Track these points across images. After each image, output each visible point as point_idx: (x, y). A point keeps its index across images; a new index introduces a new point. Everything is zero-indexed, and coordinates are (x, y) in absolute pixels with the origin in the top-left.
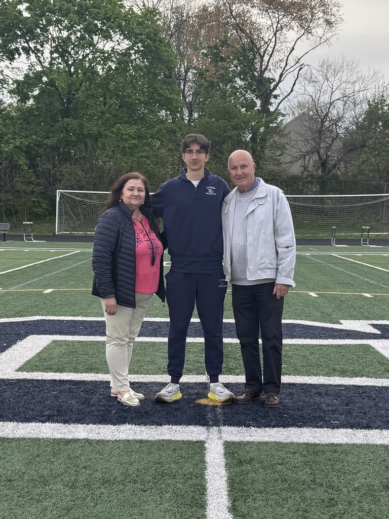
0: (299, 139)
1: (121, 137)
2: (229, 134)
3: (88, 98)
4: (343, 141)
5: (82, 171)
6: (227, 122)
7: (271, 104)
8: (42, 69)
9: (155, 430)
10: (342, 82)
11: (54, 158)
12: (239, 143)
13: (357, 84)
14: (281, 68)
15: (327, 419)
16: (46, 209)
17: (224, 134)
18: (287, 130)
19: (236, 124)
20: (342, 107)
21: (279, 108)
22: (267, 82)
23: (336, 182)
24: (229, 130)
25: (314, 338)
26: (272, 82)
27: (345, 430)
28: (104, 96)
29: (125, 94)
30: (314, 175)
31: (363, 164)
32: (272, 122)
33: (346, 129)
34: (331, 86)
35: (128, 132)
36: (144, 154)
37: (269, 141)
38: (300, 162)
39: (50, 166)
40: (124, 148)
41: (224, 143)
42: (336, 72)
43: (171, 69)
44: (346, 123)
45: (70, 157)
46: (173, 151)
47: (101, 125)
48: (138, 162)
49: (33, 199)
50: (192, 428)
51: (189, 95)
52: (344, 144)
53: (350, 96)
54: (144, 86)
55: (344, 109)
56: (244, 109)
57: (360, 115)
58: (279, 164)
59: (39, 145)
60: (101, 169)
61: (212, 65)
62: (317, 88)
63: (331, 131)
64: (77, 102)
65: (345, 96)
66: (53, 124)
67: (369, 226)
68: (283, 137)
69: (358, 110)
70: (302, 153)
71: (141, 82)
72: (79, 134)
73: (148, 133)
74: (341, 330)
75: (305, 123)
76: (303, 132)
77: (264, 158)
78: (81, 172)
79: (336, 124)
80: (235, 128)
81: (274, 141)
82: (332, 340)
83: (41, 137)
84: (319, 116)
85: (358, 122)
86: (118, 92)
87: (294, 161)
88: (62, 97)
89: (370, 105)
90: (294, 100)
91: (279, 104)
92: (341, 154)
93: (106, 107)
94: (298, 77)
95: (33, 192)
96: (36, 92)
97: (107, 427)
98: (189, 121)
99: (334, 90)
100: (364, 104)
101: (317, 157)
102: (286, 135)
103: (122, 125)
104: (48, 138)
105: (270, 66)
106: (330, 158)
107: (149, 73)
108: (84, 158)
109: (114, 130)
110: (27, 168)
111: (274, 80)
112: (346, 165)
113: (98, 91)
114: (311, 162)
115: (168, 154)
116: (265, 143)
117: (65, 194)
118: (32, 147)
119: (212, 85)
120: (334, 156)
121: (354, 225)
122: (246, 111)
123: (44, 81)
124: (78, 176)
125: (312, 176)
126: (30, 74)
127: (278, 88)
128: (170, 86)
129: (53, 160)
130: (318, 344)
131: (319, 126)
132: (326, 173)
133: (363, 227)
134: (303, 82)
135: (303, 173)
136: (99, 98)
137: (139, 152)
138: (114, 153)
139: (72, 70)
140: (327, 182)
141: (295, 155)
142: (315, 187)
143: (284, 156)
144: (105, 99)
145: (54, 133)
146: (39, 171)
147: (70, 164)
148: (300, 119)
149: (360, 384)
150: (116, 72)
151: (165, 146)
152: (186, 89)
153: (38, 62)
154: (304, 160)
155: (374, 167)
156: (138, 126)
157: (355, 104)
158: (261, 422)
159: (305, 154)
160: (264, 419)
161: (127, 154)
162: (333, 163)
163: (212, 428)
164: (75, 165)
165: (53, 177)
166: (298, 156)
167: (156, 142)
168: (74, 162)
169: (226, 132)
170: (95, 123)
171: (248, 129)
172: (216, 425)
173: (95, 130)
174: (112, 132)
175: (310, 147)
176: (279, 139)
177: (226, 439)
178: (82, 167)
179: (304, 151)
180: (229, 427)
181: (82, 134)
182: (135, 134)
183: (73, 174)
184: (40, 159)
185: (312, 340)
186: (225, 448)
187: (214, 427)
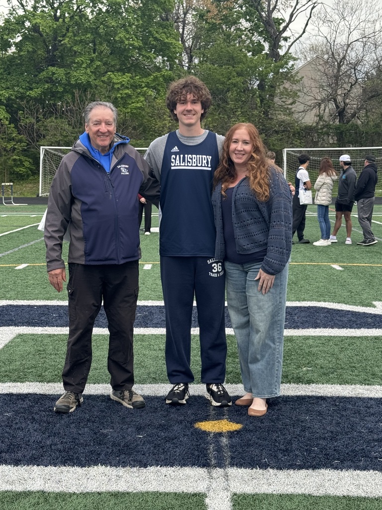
0: (313, 85)
1: (113, 87)
2: (234, 81)
3: (75, 44)
4: (362, 87)
5: (69, 125)
6: (231, 68)
7: (280, 47)
8: (24, 13)
9: (137, 475)
10: (361, 21)
11: (38, 111)
12: (244, 91)
13: (378, 23)
14: (292, 6)
16: (29, 168)
17: (228, 81)
18: (300, 75)
19: (242, 70)
20: (362, 49)
21: (290, 51)
22: (276, 22)
23: (356, 133)
24: (234, 77)
26: (281, 23)
28: (94, 42)
29: (117, 38)
30: (330, 125)
32: (282, 67)
33: (367, 73)
34: (348, 26)
35: (121, 80)
36: (139, 105)
37: (279, 89)
38: (315, 111)
39: (33, 121)
40: (116, 98)
41: (229, 91)
42: (354, 10)
43: (168, 11)
44: (366, 66)
45: (56, 109)
47: (91, 74)
48: (132, 113)
49: (15, 157)
50: (187, 470)
51: (189, 39)
52: (364, 90)
53: (370, 36)
54: (138, 30)
55: (363, 51)
56: (251, 53)
58: (291, 114)
59: (22, 98)
61: (214, 5)
62: (332, 28)
63: (350, 76)
64: (64, 49)
65: (365, 37)
66: (37, 73)
68: (295, 84)
70: (316, 101)
71: (135, 25)
72: (66, 85)
73: (143, 82)
74: (375, 316)
75: (320, 67)
76: (318, 78)
77: (273, 107)
79: (355, 67)
80: (239, 74)
81: (284, 88)
84: (336, 60)
85: (380, 65)
86: (109, 37)
87: (308, 110)
88: (47, 44)
90: (307, 42)
91: (290, 47)
92: (360, 101)
93: (96, 54)
94: (310, 17)
95: (14, 149)
96: (18, 39)
97: (72, 469)
98: (189, 68)
99: (351, 30)
101: (334, 105)
103: (113, 74)
104: (31, 89)
105: (279, 6)
106: (349, 106)
107: (144, 15)
108: (71, 111)
109: (105, 79)
110: (7, 123)
111: (284, 21)
112: (366, 113)
113: (87, 36)
114: (327, 110)
116: (275, 90)
117: (50, 150)
118: (13, 100)
119: (214, 28)
120: (353, 104)
122: (253, 55)
123: (27, 27)
124: (64, 130)
125: (328, 126)
126: (11, 18)
127: (288, 29)
128: (167, 29)
129: (37, 114)
130: (349, 335)
131: (335, 71)
132: (344, 123)
134: (316, 22)
135: (317, 123)
136: (88, 44)
137: (133, 103)
139: (58, 14)
140: (346, 134)
141: (309, 103)
142: (332, 138)
143: (296, 104)
144: (95, 45)
145: (38, 83)
146: (21, 125)
147: (56, 118)
148: (313, 63)
150: (107, 15)
151: (162, 96)
152: (185, 31)
153: (20, 6)
154: (319, 109)
156: (131, 73)
157: (376, 46)
158: (282, 460)
159: (320, 101)
160: (285, 456)
161: (120, 105)
162: (352, 111)
163: (215, 471)
164: (61, 118)
165: (37, 133)
166: (313, 105)
167: (152, 91)
168: (60, 115)
169: (230, 79)
170: (83, 72)
171: (255, 75)
172: (220, 465)
173: (84, 79)
174: (102, 81)
175: (326, 95)
176: (291, 85)
177: (234, 490)
178: (69, 121)
179: (319, 98)
180: (239, 469)
181: (69, 84)
182: (128, 83)
183: (59, 128)
184: (22, 112)
185: (340, 330)
186: (234, 505)
187: (218, 468)
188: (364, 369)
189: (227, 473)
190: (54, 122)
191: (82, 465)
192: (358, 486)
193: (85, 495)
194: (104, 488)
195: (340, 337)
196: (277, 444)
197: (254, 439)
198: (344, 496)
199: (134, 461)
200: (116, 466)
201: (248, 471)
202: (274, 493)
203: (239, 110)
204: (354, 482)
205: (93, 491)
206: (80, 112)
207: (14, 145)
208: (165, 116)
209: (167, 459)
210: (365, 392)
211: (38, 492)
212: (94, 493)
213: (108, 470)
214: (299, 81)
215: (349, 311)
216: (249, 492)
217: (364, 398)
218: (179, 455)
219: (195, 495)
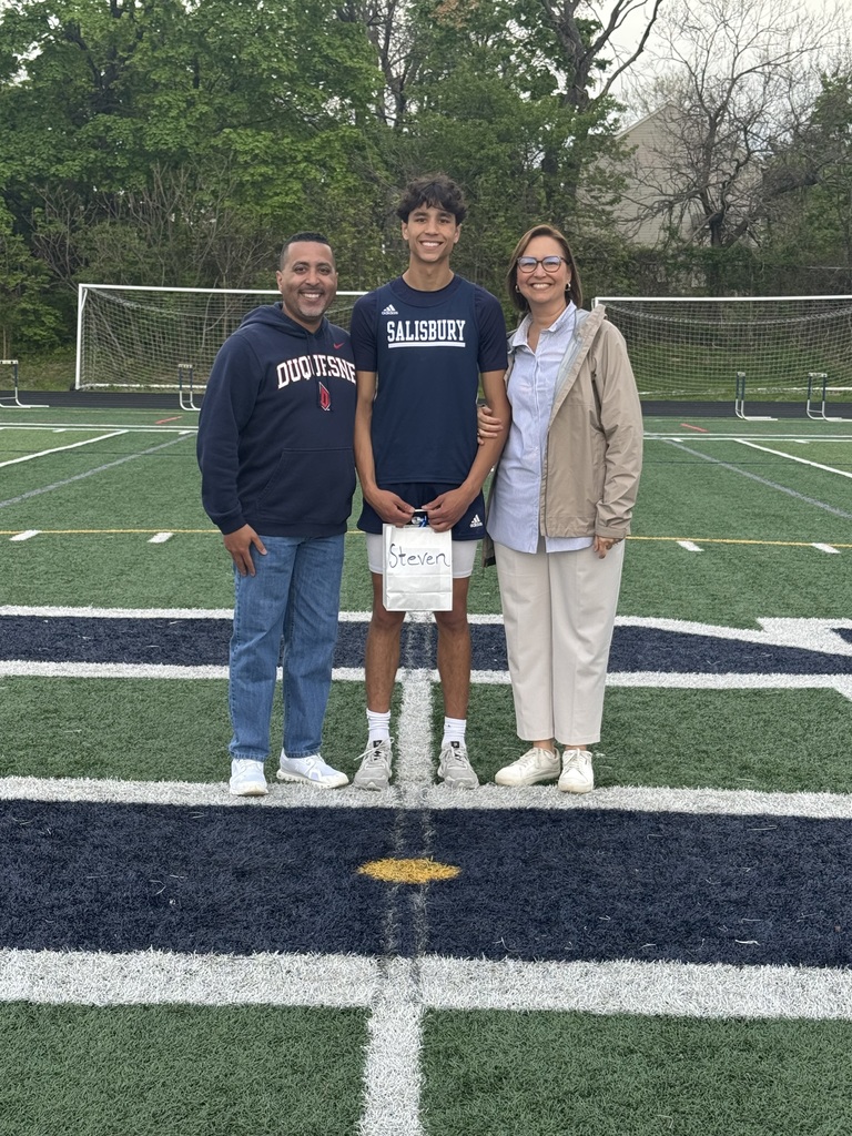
0: (658, 162)
1: (234, 161)
2: (491, 153)
3: (155, 67)
4: (763, 170)
5: (141, 238)
6: (485, 124)
7: (591, 82)
9: (229, 969)
10: (760, 29)
11: (74, 208)
12: (513, 174)
13: (796, 35)
15: (724, 929)
16: (53, 329)
17: (478, 151)
18: (630, 143)
19: (508, 129)
20: (761, 89)
21: (610, 91)
22: (583, 29)
23: (746, 267)
24: (491, 142)
25: (690, 671)
26: (594, 31)
27: (776, 970)
28: (195, 63)
29: (244, 56)
30: (693, 249)
31: (811, 224)
32: (594, 125)
33: (771, 140)
34: (734, 40)
35: (251, 146)
36: (289, 199)
37: (586, 170)
38: (660, 219)
39: (64, 229)
40: (241, 184)
41: (480, 173)
42: (746, 7)
44: (770, 125)
45: (112, 205)
46: (357, 191)
47: (187, 130)
48: (274, 217)
49: (24, 305)
50: (336, 962)
51: (399, 60)
52: (765, 176)
53: (778, 62)
54: (289, 39)
55: (764, 93)
56: (528, 94)
57: (804, 108)
58: (610, 223)
59: (40, 180)
60: (186, 234)
62: (700, 43)
63: (735, 146)
64: (131, 76)
65: (769, 64)
66: (73, 128)
67: (824, 371)
68: (621, 160)
69: (798, 96)
70: (663, 198)
71: (283, 30)
72: (134, 153)
73: (299, 150)
74: (760, 647)
75: (673, 126)
76: (667, 148)
77: (573, 209)
78: (137, 241)
79: (745, 128)
80: (504, 138)
81: (597, 168)
82: (738, 675)
83: (43, 160)
84: (706, 110)
85: (799, 124)
86: (227, 54)
87: (646, 216)
88: (96, 65)
89: (825, 84)
90: (645, 72)
91: (610, 81)
92: (757, 201)
93: (201, 88)
94: (654, 19)
95: (23, 288)
96: (34, 53)
97: (92, 957)
98: (397, 123)
99: (740, 49)
100: (811, 83)
101: (702, 208)
102: (626, 155)
103: (235, 131)
104: (60, 161)
106: (732, 209)
108: (145, 209)
109: (218, 142)
110: (8, 232)
111: (599, 25)
112: (769, 224)
113: (181, 51)
114: (687, 218)
115: (344, 199)
116: (578, 172)
117: (98, 292)
118: (21, 183)
119: (450, 36)
120: (740, 204)
121: (789, 368)
122: (533, 97)
123: (52, 28)
124: (130, 250)
125: (689, 251)
126: (19, 9)
127: (607, 43)
128: (352, 39)
129: (72, 214)
130: (701, 686)
131: (705, 134)
132: (721, 245)
133: (811, 374)
134: (666, 30)
135: (666, 245)
136: (183, 68)
137: (277, 194)
138: (217, 197)
140: (725, 267)
141: (649, 202)
142: (696, 277)
143: (622, 203)
144: (197, 69)
145: (74, 149)
146: (37, 238)
147: (113, 224)
148: (659, 116)
149: (815, 815)
150: (223, 6)
151: (338, 181)
152: (391, 45)
154: (671, 215)
155: (837, 230)
156: (274, 132)
157: (791, 83)
158: (536, 941)
159: (672, 198)
160: (543, 932)
161: (249, 199)
162: (740, 220)
163: (394, 962)
164: (122, 224)
165: (71, 254)
166: (656, 205)
167: (317, 170)
168: (121, 219)
169: (483, 148)
170: (171, 126)
171: (536, 139)
172: (406, 950)
173: (171, 142)
174: (212, 147)
175: (684, 184)
176: (611, 164)
177: (430, 1002)
178: (141, 230)
179: (671, 192)
180: (443, 959)
181: (142, 153)
182: (266, 152)
183: (119, 246)
184: (40, 210)
185: (683, 675)
186: (426, 1033)
187: (399, 958)
188: (726, 757)
189: (417, 968)
190: (108, 232)
191: (113, 948)
192: (688, 995)
193: (114, 1010)
194: (157, 997)
195: (681, 689)
196: (528, 909)
197: (482, 898)
198: (657, 1016)
199: (226, 941)
200: (187, 950)
201: (464, 962)
202: (513, 1008)
203: (501, 214)
204: (681, 988)
205: (132, 1003)
206: (164, 213)
207: (23, 280)
208: (344, 225)
209: (296, 937)
210: (723, 804)
211: (16, 1003)
212: (135, 1006)
213: (168, 959)
214: (629, 154)
215: (706, 637)
216: (460, 1006)
217: (719, 816)
218: (321, 929)
219: (347, 1012)
